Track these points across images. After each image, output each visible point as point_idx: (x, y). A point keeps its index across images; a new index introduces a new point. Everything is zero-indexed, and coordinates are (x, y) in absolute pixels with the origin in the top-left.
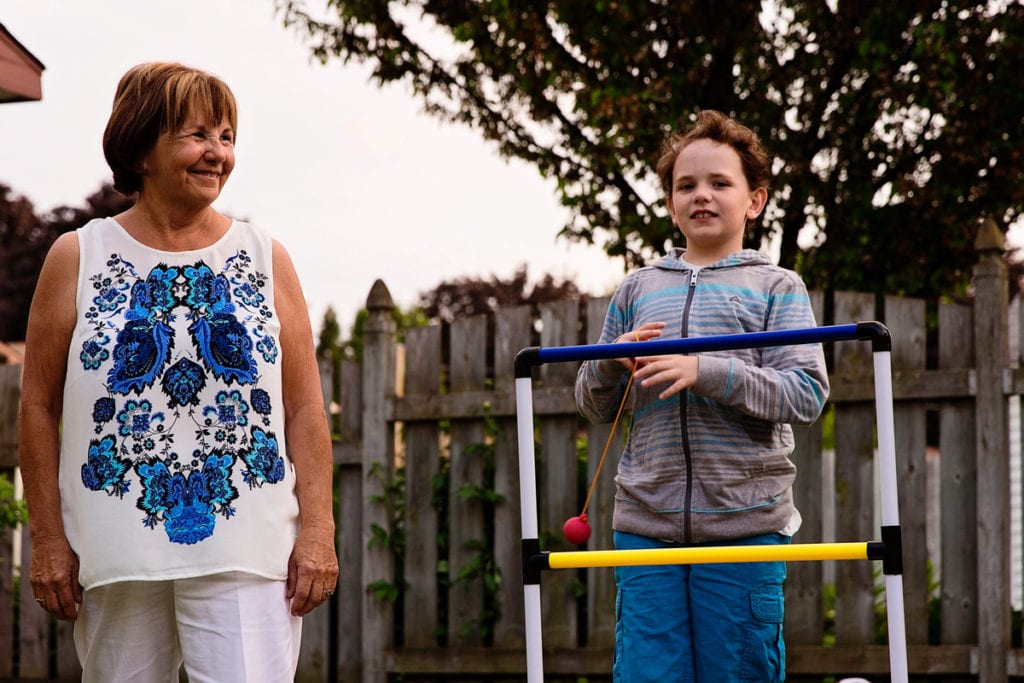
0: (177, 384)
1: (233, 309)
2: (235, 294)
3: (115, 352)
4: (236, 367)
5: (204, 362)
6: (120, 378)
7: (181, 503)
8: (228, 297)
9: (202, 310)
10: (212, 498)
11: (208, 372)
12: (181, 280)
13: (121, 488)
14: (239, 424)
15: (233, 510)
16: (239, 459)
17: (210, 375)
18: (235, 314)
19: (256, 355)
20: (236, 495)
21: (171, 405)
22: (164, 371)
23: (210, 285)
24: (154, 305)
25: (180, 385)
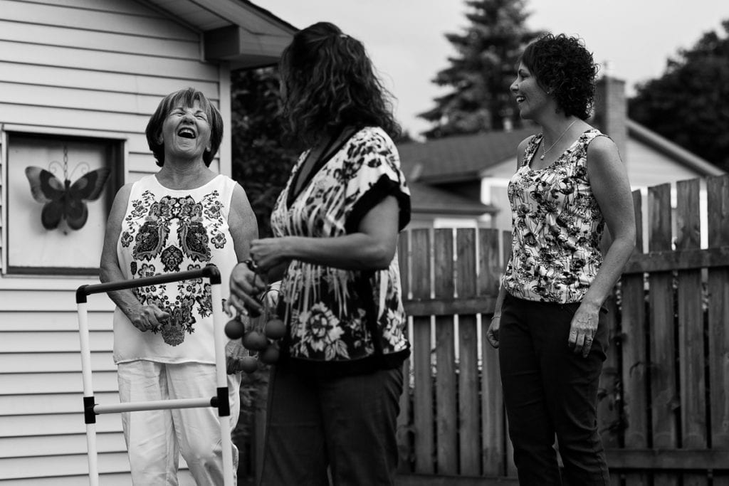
0: (168, 259)
1: (202, 220)
2: (205, 213)
3: (136, 238)
4: (199, 252)
5: (183, 248)
6: (139, 251)
7: (170, 323)
8: (200, 214)
9: (185, 220)
10: (183, 322)
12: (177, 205)
15: (193, 329)
16: (196, 301)
17: (185, 255)
18: (202, 223)
19: (210, 245)
20: (194, 321)
21: (165, 270)
22: (162, 251)
23: (191, 207)
24: (161, 216)
25: (170, 259)
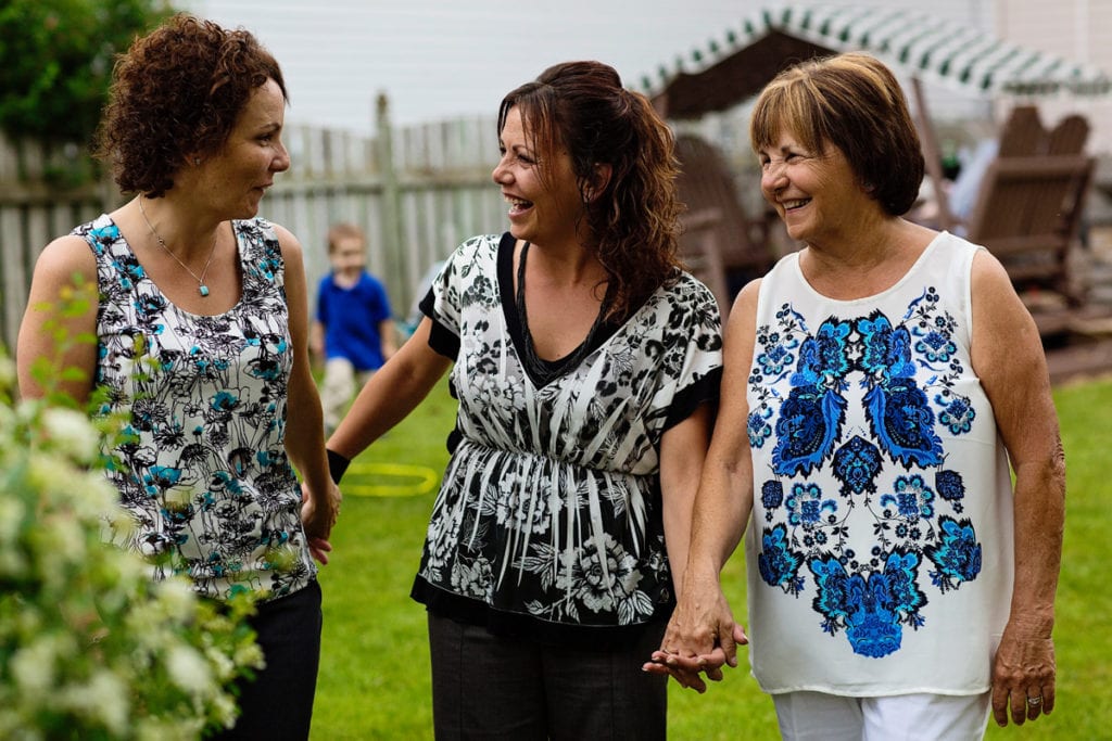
0: (850, 467)
1: (912, 370)
2: (917, 350)
3: (777, 427)
4: (915, 447)
5: (879, 442)
6: (785, 458)
7: (862, 609)
8: (908, 355)
9: (878, 375)
10: (896, 605)
11: (884, 453)
12: (854, 337)
13: (796, 586)
14: (923, 516)
15: (922, 620)
16: (925, 558)
17: (886, 457)
18: (915, 377)
19: (939, 430)
20: (924, 601)
21: (845, 492)
22: (835, 450)
23: (887, 340)
24: (824, 368)
25: (853, 468)
